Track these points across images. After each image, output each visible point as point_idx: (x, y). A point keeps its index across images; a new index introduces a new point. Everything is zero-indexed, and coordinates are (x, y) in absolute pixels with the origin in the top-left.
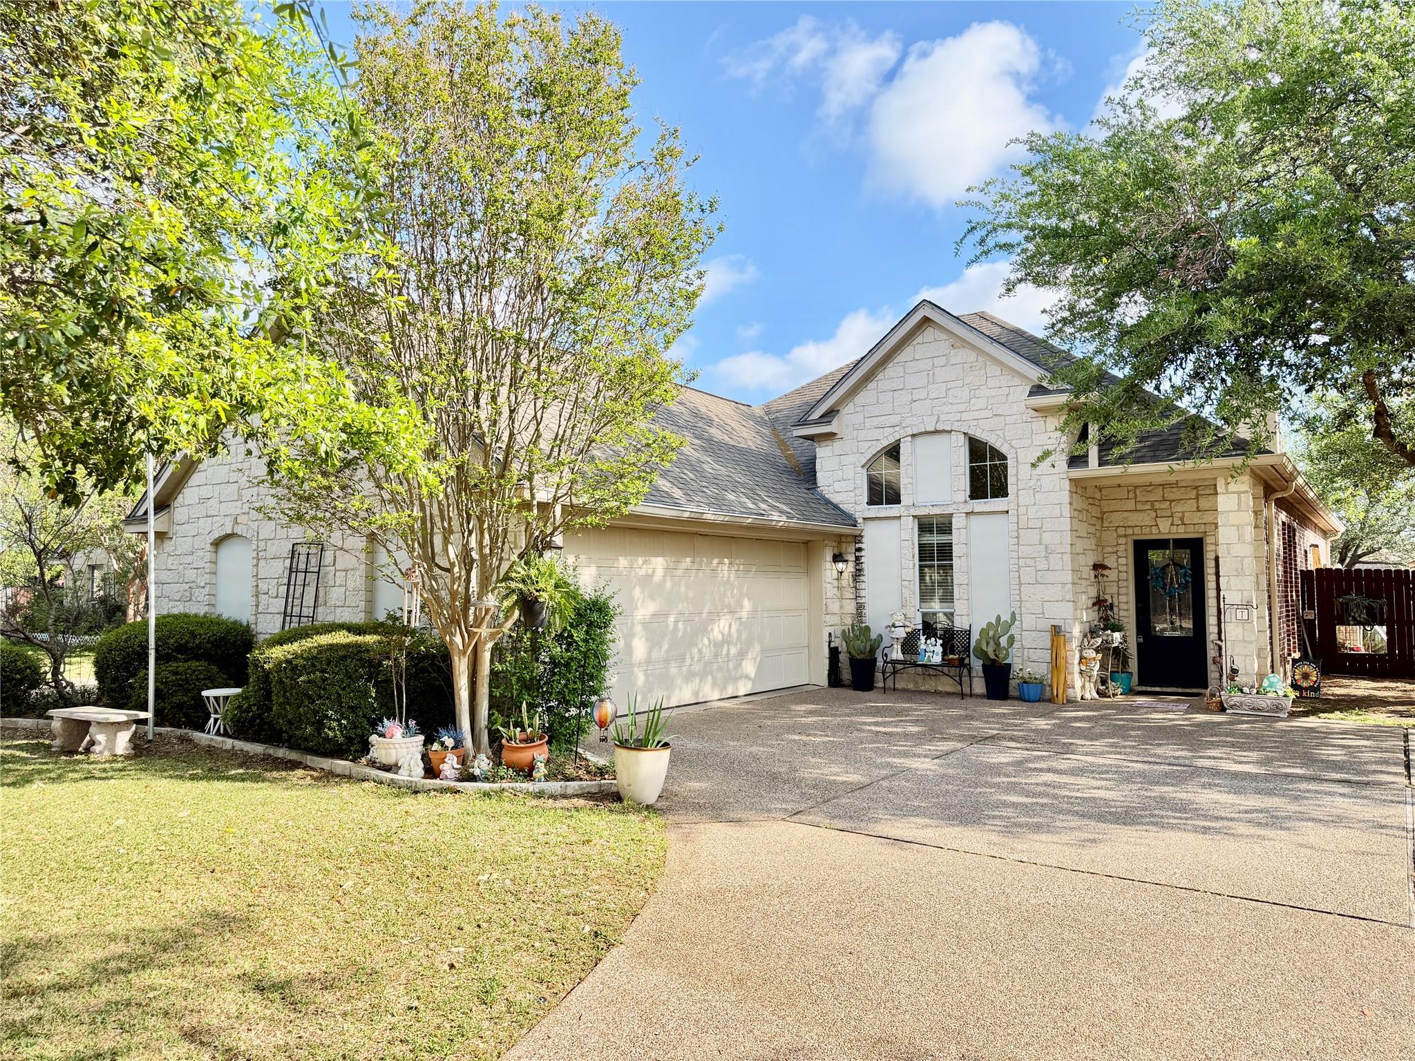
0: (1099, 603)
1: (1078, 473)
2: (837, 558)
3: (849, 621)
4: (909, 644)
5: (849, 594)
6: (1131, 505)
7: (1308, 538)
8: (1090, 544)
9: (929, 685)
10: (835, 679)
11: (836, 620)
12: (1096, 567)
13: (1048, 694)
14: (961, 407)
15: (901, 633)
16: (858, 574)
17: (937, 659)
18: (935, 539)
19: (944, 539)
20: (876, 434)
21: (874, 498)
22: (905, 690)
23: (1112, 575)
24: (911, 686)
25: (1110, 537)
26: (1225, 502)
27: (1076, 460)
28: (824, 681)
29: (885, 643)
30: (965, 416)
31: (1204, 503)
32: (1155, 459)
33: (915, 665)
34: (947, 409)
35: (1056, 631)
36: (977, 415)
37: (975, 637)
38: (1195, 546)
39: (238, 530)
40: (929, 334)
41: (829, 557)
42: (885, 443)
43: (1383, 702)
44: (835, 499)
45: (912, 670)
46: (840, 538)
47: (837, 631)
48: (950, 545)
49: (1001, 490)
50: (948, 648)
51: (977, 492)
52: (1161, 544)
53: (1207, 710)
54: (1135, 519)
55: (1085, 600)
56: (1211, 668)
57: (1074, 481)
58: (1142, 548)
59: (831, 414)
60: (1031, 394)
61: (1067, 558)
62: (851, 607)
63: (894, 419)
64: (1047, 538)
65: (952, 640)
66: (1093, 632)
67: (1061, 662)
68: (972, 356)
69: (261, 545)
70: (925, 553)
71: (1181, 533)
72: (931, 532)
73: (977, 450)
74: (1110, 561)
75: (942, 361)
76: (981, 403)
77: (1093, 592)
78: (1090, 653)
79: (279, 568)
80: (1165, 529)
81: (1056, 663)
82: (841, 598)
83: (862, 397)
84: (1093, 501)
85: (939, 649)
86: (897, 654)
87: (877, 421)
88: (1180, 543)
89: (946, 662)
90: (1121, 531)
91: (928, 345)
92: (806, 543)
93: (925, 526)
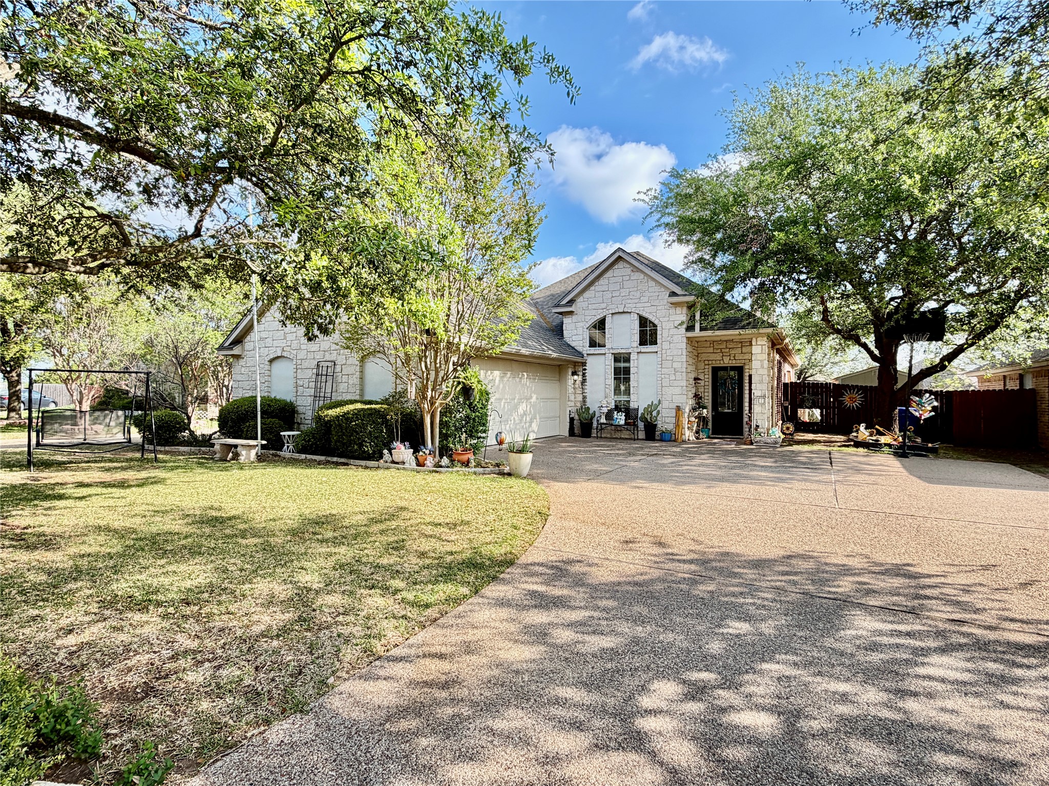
0: (696, 396)
1: (690, 334)
2: (574, 373)
3: (579, 405)
4: (609, 415)
5: (579, 391)
6: (711, 350)
7: (786, 367)
8: (692, 368)
9: (618, 435)
10: (572, 433)
11: (572, 404)
12: (696, 379)
13: (673, 438)
14: (636, 301)
15: (605, 410)
16: (584, 381)
17: (622, 422)
18: (622, 365)
19: (626, 365)
20: (594, 312)
21: (593, 344)
22: (606, 438)
23: (702, 383)
24: (609, 436)
25: (702, 365)
26: (756, 349)
27: (690, 328)
28: (567, 434)
29: (597, 415)
30: (638, 305)
31: (744, 350)
32: (725, 329)
33: (612, 425)
34: (629, 301)
35: (678, 409)
36: (643, 305)
37: (641, 411)
38: (740, 370)
39: (285, 354)
40: (621, 264)
41: (570, 373)
42: (599, 317)
43: (819, 442)
44: (573, 344)
45: (609, 428)
46: (575, 364)
47: (574, 409)
48: (629, 368)
49: (654, 342)
50: (627, 417)
51: (643, 342)
52: (725, 369)
53: (745, 444)
54: (713, 357)
55: (691, 395)
56: (745, 426)
57: (688, 338)
58: (715, 370)
59: (571, 302)
60: (670, 296)
61: (684, 374)
62: (580, 398)
63: (604, 305)
64: (675, 365)
65: (629, 412)
66: (694, 409)
67: (680, 423)
68: (642, 276)
69: (299, 362)
70: (617, 371)
71: (734, 363)
72: (620, 361)
73: (644, 322)
74: (701, 377)
75: (628, 278)
76: (646, 299)
77: (694, 391)
78: (693, 419)
79: (310, 373)
80: (727, 362)
81: (678, 424)
82: (575, 393)
83: (587, 294)
84: (695, 348)
85: (623, 418)
86: (603, 420)
87: (594, 306)
88: (733, 368)
89: (626, 424)
90: (707, 362)
91: (621, 270)
92: (559, 366)
93: (617, 358)
